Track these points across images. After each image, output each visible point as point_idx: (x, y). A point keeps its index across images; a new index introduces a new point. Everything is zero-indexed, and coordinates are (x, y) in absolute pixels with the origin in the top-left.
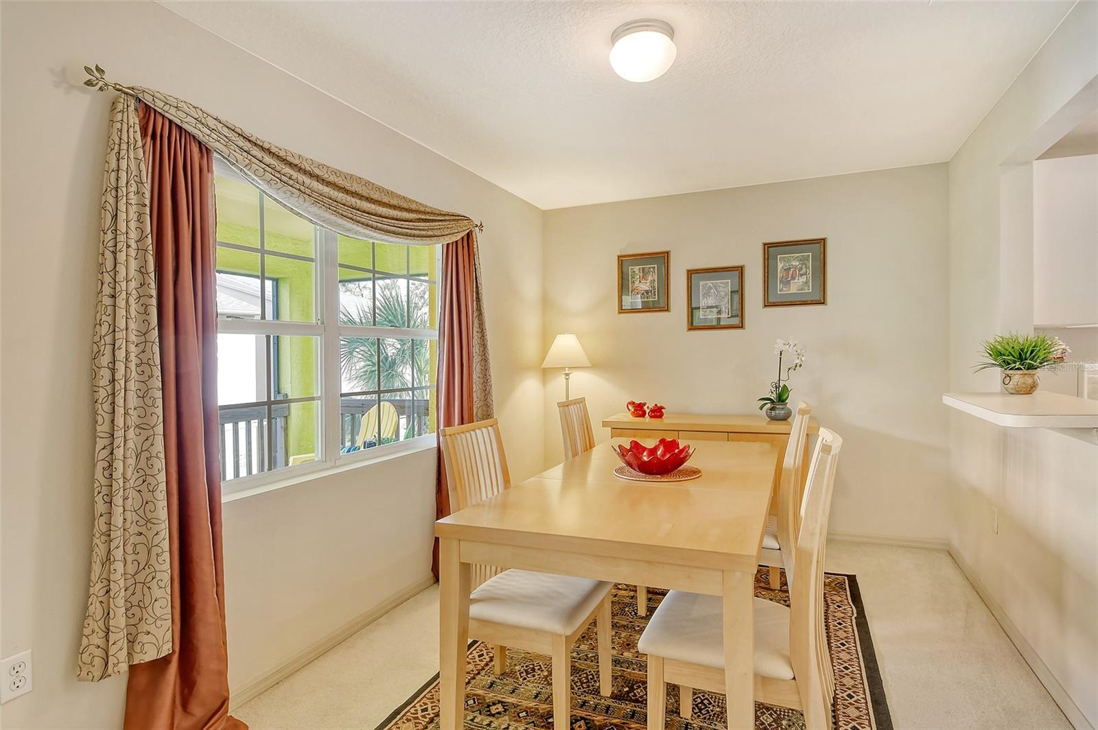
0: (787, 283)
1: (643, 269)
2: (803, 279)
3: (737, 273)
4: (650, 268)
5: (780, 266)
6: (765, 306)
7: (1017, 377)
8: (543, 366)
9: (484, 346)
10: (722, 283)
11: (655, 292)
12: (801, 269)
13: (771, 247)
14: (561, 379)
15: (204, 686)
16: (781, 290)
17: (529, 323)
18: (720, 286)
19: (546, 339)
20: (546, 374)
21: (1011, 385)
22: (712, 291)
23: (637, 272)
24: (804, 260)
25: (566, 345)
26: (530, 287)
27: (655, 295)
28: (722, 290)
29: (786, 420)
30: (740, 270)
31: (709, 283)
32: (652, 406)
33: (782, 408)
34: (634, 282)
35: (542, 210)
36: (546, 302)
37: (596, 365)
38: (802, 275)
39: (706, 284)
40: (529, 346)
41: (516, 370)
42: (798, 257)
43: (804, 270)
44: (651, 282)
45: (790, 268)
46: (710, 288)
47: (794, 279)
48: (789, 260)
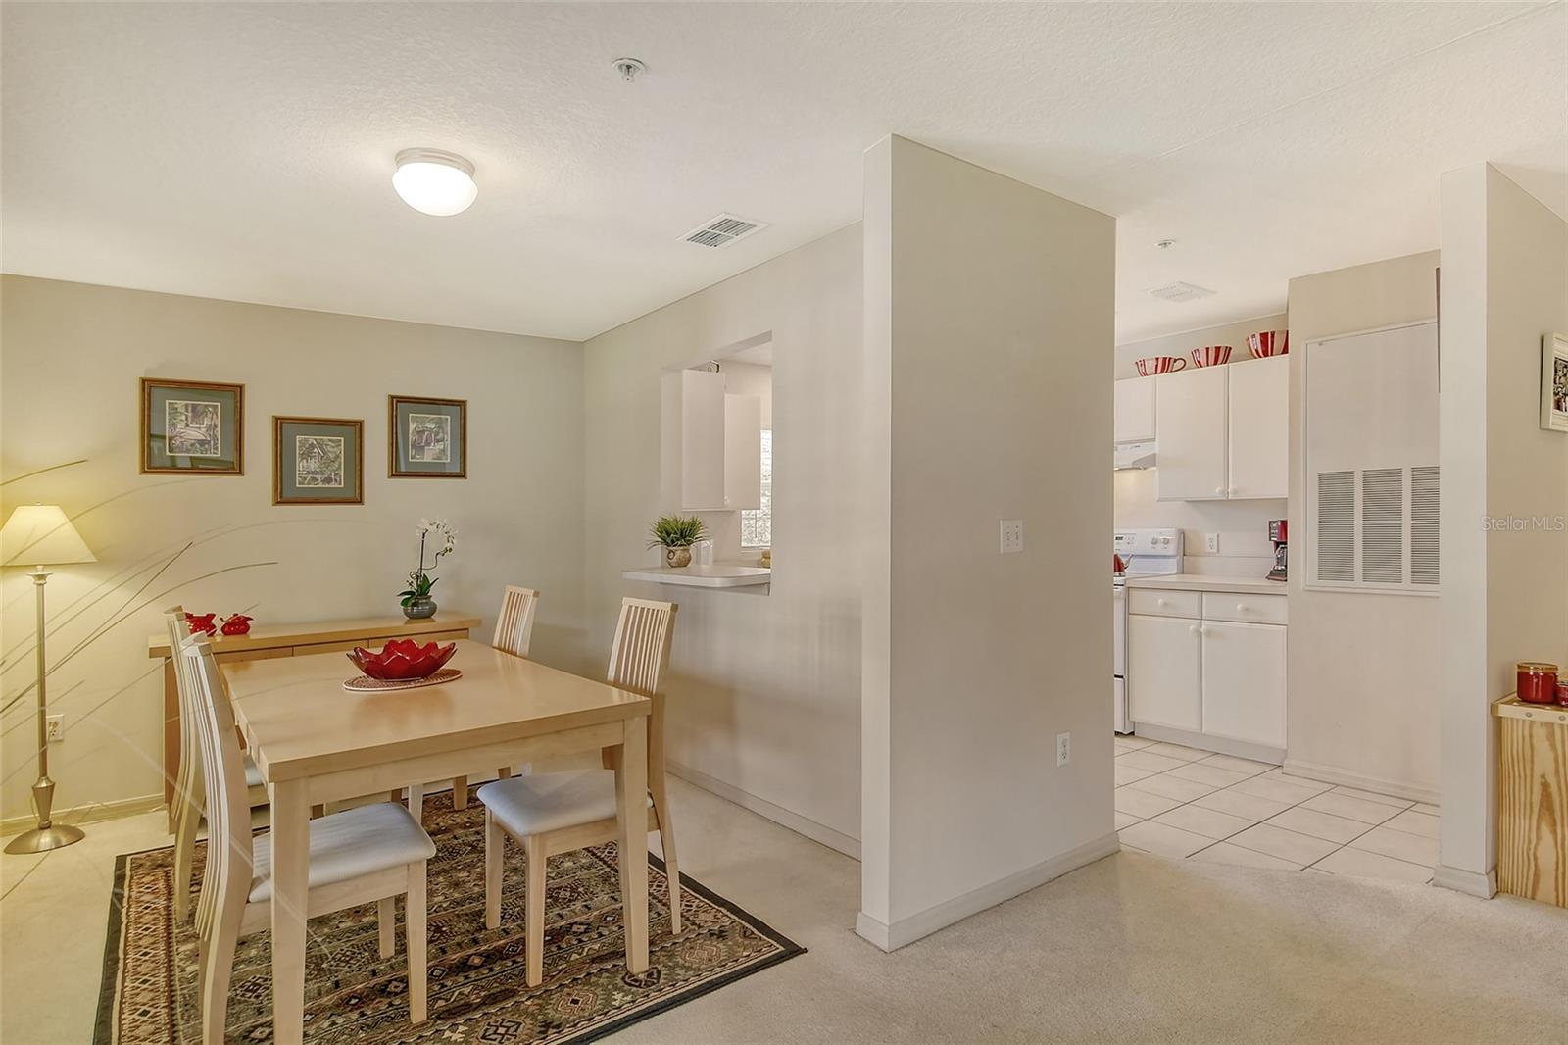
0: (420, 449)
1: (194, 407)
2: (440, 446)
3: (352, 429)
4: (206, 405)
5: (412, 427)
6: (393, 475)
7: (679, 552)
10: (330, 440)
11: (215, 444)
12: (437, 434)
13: (401, 402)
16: (415, 458)
18: (327, 445)
21: (675, 560)
22: (315, 450)
23: (182, 409)
24: (440, 424)
25: (37, 521)
27: (216, 448)
28: (332, 449)
29: (429, 617)
30: (358, 425)
31: (311, 439)
32: (228, 616)
33: (427, 603)
34: (174, 425)
38: (438, 441)
39: (306, 440)
42: (433, 419)
43: (441, 435)
44: (209, 428)
45: (424, 432)
46: (312, 446)
47: (429, 444)
48: (423, 422)
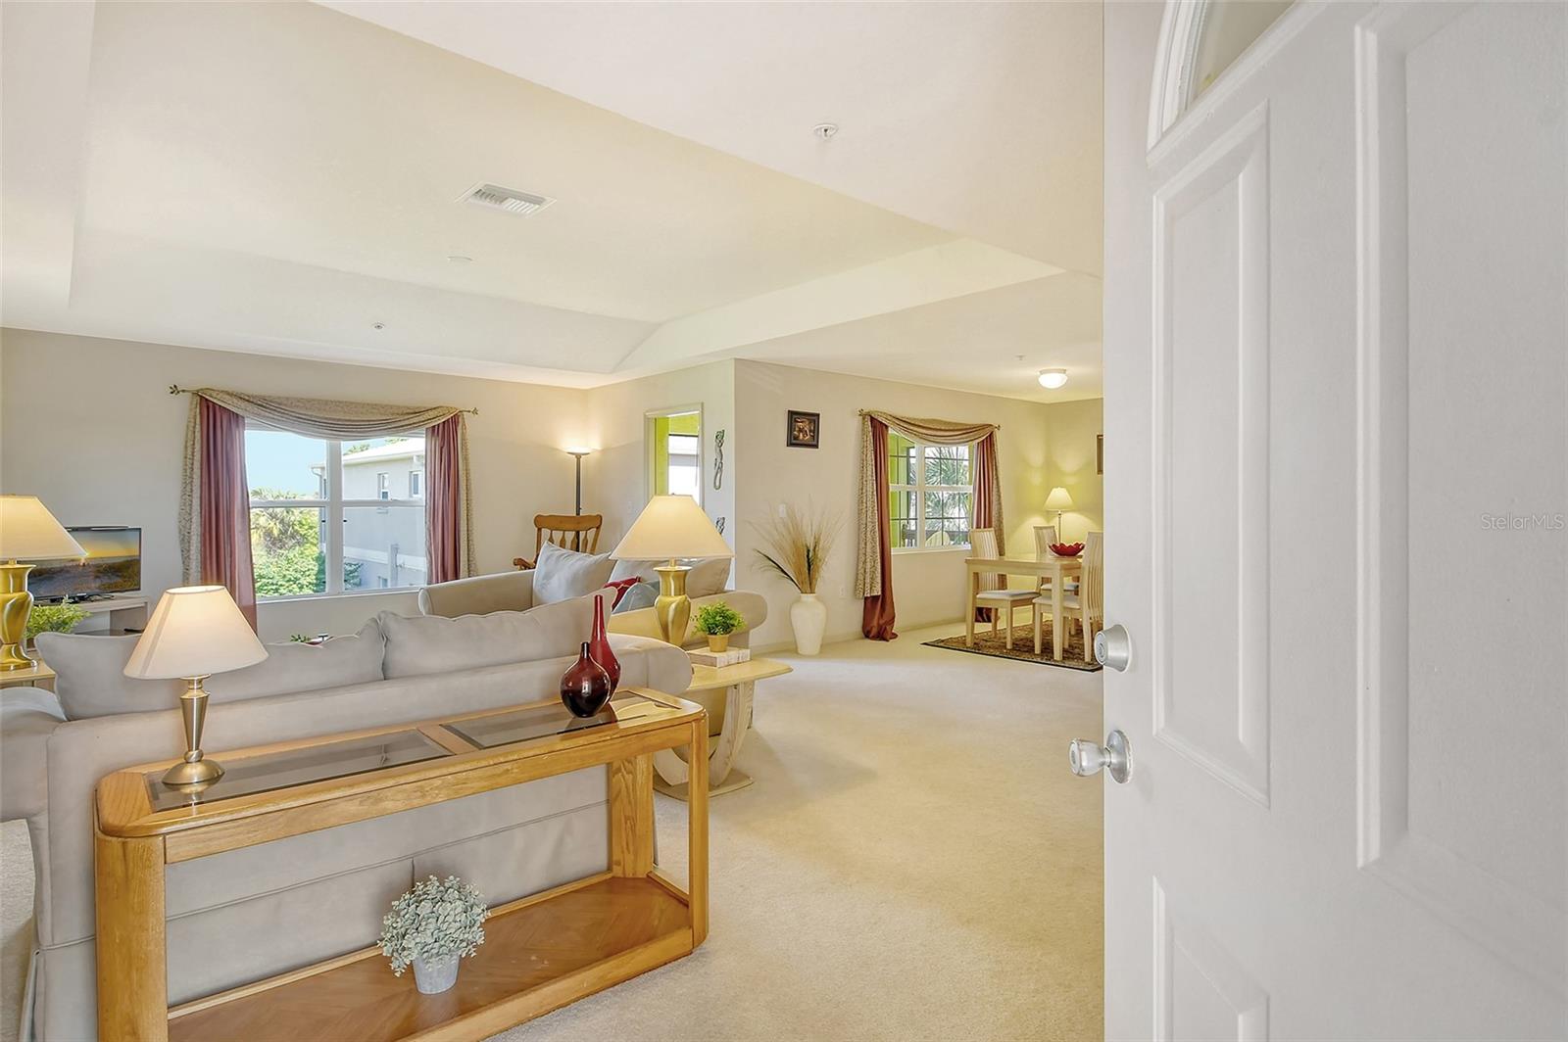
14: (1057, 518)
17: (1035, 481)
19: (1046, 492)
20: (1048, 513)
25: (1059, 495)
26: (1036, 457)
35: (1046, 404)
37: (1081, 508)
40: (1035, 496)
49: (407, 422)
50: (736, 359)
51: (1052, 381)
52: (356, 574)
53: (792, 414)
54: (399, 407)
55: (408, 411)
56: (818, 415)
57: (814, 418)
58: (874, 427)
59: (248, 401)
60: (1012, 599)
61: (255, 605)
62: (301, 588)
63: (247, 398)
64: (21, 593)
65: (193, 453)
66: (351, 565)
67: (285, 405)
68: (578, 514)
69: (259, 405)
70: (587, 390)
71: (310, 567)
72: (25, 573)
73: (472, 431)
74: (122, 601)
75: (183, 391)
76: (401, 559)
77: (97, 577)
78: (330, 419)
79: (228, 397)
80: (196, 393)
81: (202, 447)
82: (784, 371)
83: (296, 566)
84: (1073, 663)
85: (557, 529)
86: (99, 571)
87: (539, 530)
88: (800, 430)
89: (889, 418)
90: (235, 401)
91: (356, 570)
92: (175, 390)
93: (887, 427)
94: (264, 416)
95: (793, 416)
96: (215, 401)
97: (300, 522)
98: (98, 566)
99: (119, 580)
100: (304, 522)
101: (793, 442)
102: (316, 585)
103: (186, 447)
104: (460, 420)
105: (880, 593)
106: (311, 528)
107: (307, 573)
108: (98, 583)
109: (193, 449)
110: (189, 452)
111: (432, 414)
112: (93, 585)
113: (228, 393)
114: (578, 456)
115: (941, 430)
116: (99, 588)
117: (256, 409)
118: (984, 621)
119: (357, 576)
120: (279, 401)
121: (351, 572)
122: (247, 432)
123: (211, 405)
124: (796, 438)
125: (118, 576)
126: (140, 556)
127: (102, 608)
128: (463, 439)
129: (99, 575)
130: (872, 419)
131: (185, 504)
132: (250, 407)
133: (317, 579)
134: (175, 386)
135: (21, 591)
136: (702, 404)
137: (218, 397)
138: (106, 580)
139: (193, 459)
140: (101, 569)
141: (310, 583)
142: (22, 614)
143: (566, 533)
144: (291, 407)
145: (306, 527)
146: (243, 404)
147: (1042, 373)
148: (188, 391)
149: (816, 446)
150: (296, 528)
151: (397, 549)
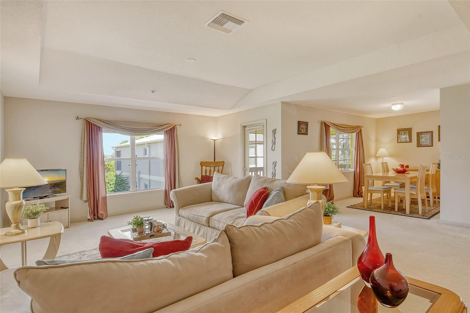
3: (431, 133)
6: (439, 141)
8: (376, 156)
9: (363, 152)
10: (427, 135)
14: (381, 159)
15: (331, 195)
17: (372, 146)
19: (377, 150)
20: (377, 158)
25: (382, 151)
26: (373, 138)
28: (427, 137)
30: (432, 132)
35: (375, 119)
36: (377, 141)
37: (391, 156)
39: (422, 136)
40: (373, 151)
41: (370, 156)
46: (424, 137)
49: (158, 129)
50: (281, 102)
51: (397, 107)
52: (127, 180)
53: (299, 122)
54: (155, 124)
55: (158, 125)
56: (308, 123)
57: (306, 124)
58: (326, 127)
59: (103, 122)
60: (384, 190)
61: (106, 196)
62: (110, 185)
63: (103, 121)
64: (20, 201)
65: (84, 141)
66: (125, 178)
67: (116, 123)
68: (215, 161)
69: (107, 123)
70: (216, 117)
71: (113, 178)
72: (21, 192)
73: (180, 132)
74: (60, 197)
75: (80, 118)
76: (141, 176)
77: (51, 188)
78: (132, 128)
79: (96, 121)
80: (85, 119)
81: (87, 139)
82: (298, 106)
83: (109, 178)
84: (415, 215)
85: (208, 167)
86: (52, 186)
87: (202, 167)
88: (302, 128)
89: (331, 123)
90: (99, 122)
91: (127, 179)
92: (77, 118)
93: (330, 126)
94: (109, 128)
95: (299, 123)
96: (92, 122)
97: (108, 165)
98: (51, 184)
99: (59, 189)
100: (109, 165)
101: (299, 133)
102: (115, 184)
103: (82, 139)
104: (175, 128)
105: (329, 188)
106: (111, 166)
107: (112, 180)
108: (51, 191)
109: (84, 140)
110: (83, 141)
111: (166, 126)
112: (50, 191)
113: (96, 119)
114: (215, 140)
115: (346, 128)
116: (52, 192)
117: (106, 125)
118: (360, 197)
119: (127, 181)
120: (114, 122)
121: (125, 180)
122: (103, 134)
123: (90, 123)
124: (301, 131)
125: (59, 188)
126: (66, 180)
127: (52, 200)
128: (177, 135)
129: (51, 187)
130: (325, 124)
131: (81, 160)
132: (104, 124)
133: (115, 182)
134: (78, 117)
135: (20, 200)
136: (266, 119)
137: (93, 120)
138: (54, 189)
139: (84, 144)
140: (52, 185)
141: (113, 184)
142: (20, 209)
143: (211, 167)
144: (118, 124)
145: (110, 166)
146: (102, 123)
147: (393, 105)
148: (82, 119)
149: (307, 134)
150: (107, 166)
151: (140, 172)
